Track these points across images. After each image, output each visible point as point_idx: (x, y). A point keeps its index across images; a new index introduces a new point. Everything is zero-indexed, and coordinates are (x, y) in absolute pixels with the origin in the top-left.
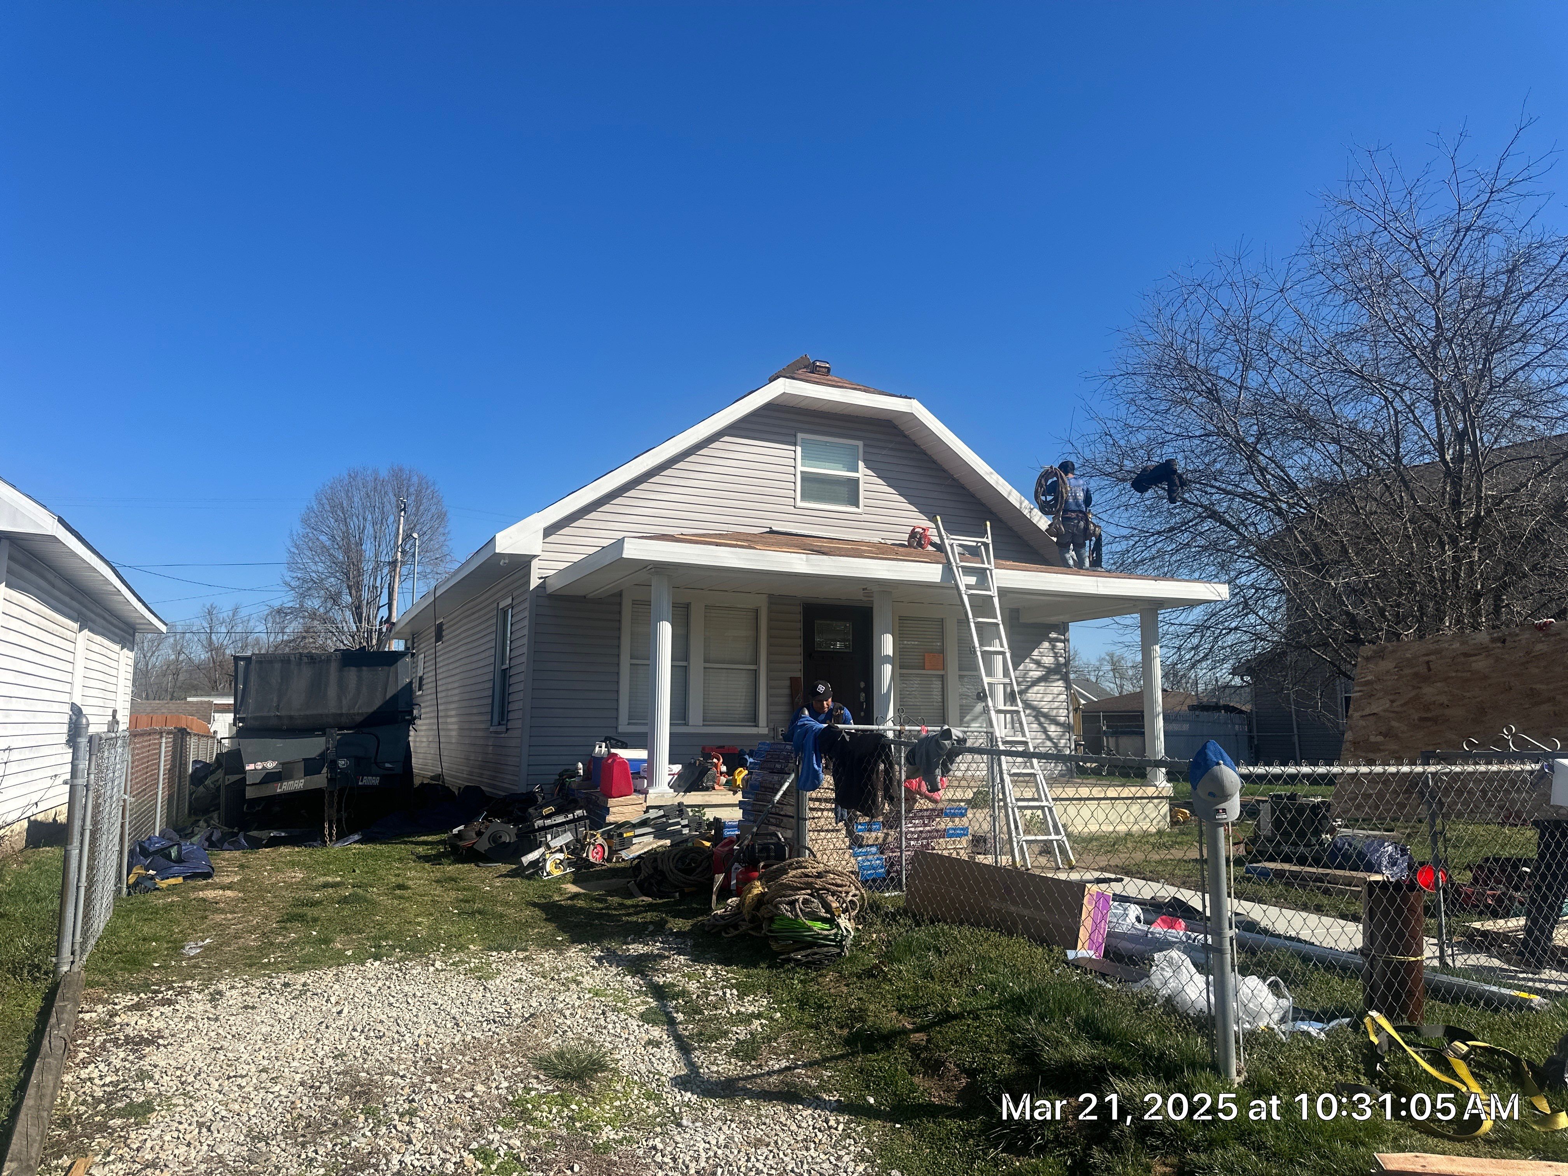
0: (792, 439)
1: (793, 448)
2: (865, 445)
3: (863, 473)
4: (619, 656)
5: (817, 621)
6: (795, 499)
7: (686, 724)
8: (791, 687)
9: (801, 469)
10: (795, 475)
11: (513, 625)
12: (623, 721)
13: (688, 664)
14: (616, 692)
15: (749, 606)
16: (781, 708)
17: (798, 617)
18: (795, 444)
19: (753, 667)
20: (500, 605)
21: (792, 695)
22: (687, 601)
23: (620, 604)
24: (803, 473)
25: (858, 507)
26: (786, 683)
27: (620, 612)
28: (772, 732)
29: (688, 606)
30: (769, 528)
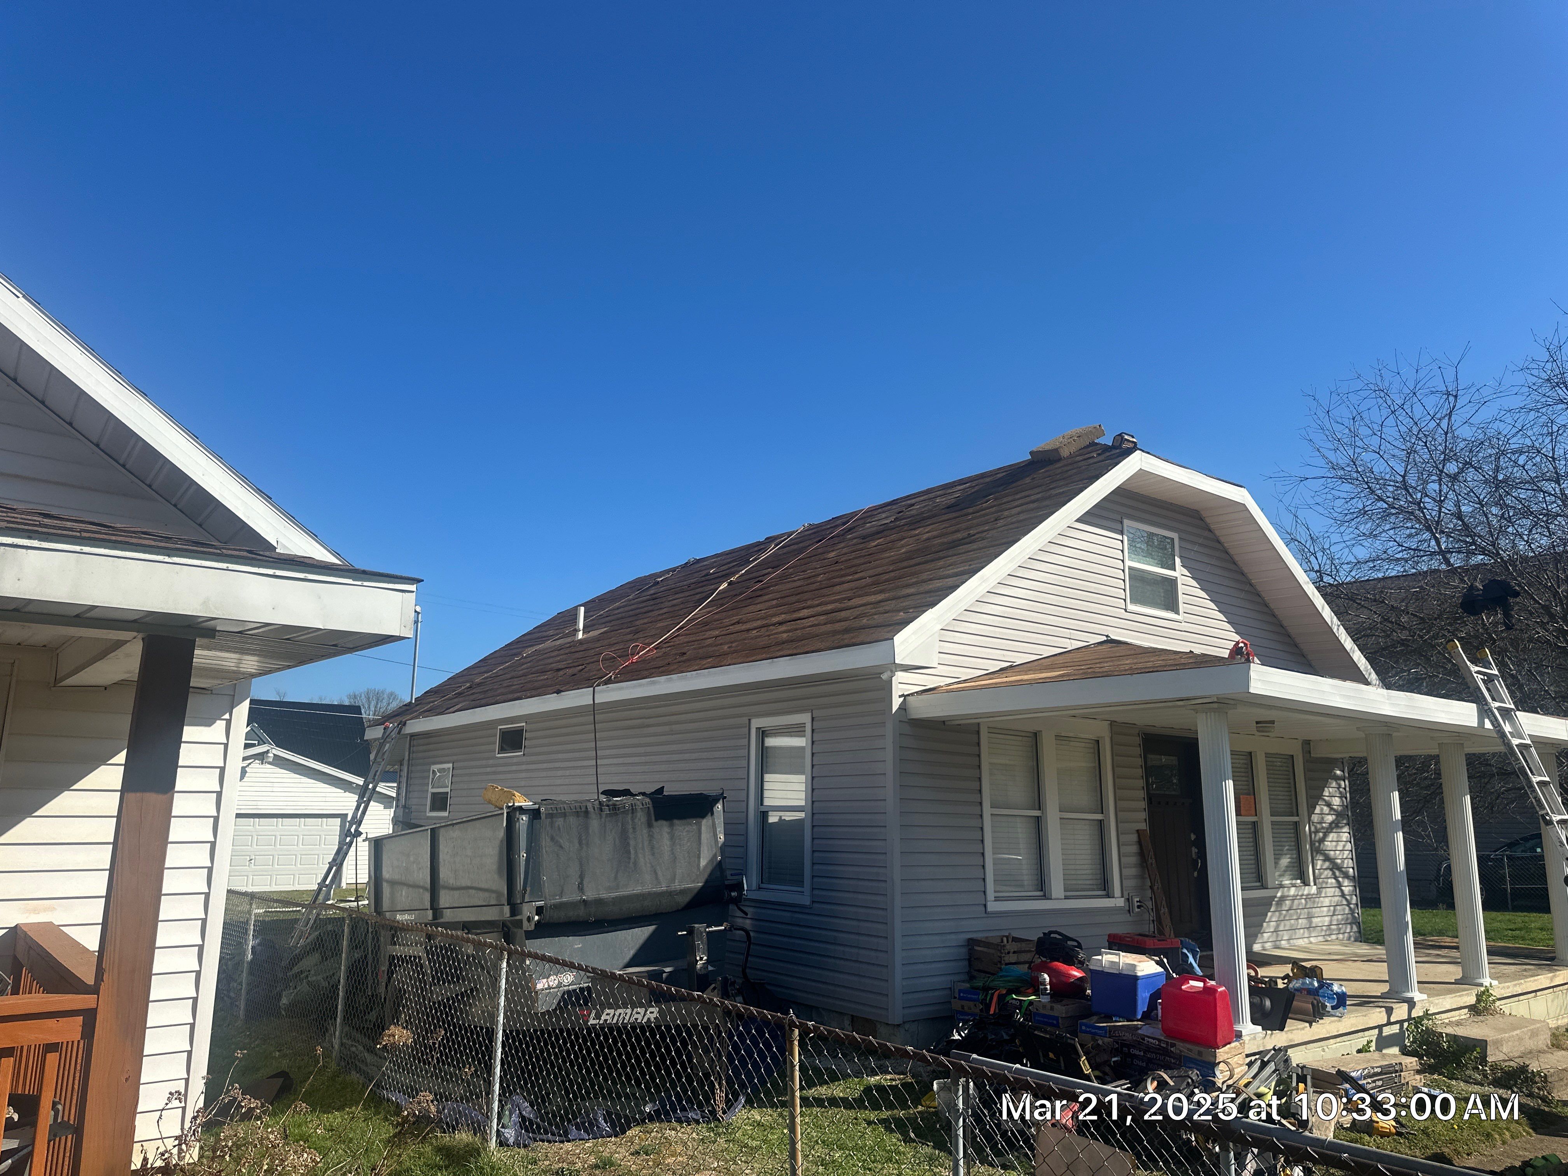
0: (1119, 527)
1: (1120, 537)
2: (1180, 538)
3: (1180, 573)
4: (981, 804)
5: (1150, 756)
6: (1125, 600)
7: (1046, 897)
8: (1140, 843)
9: (1128, 563)
10: (1123, 571)
11: (815, 755)
12: (991, 895)
13: (1043, 813)
14: (981, 855)
15: (1091, 737)
16: (1132, 871)
17: (1138, 751)
18: (1122, 533)
19: (1099, 817)
20: (756, 723)
21: (1142, 854)
22: (1036, 728)
23: (978, 732)
24: (1130, 568)
25: (1177, 613)
26: (1134, 837)
27: (979, 744)
28: (1127, 903)
29: (1035, 734)
30: (1107, 636)
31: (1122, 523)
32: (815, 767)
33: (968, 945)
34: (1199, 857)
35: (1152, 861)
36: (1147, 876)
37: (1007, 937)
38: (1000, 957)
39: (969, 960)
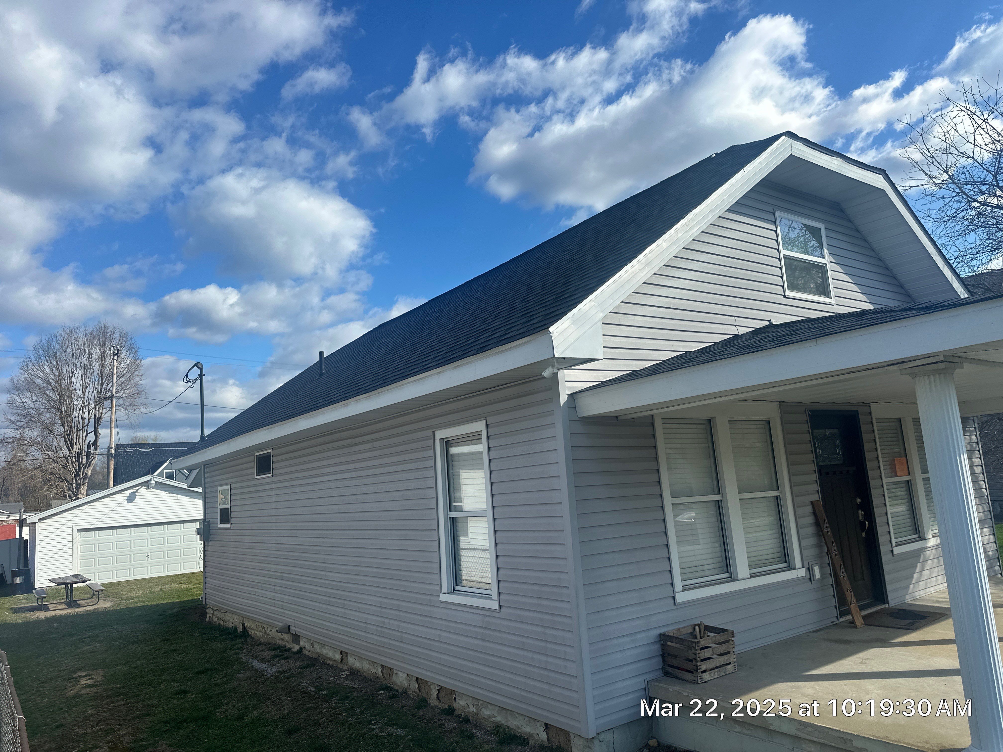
0: (770, 217)
1: (774, 228)
2: (826, 228)
3: (828, 260)
4: (661, 495)
5: (815, 431)
6: (783, 287)
7: (732, 578)
8: (815, 513)
9: (783, 252)
10: (779, 259)
11: (492, 461)
12: (678, 585)
13: (722, 497)
14: (666, 547)
15: (762, 418)
16: (811, 541)
17: (806, 427)
18: (775, 223)
19: (776, 493)
20: (441, 434)
21: (818, 524)
22: (706, 415)
23: (653, 425)
24: (786, 257)
25: (829, 296)
26: (809, 509)
27: (654, 436)
28: (808, 572)
29: (709, 421)
30: (770, 321)
31: (774, 214)
32: (493, 473)
33: (660, 641)
34: (865, 519)
35: (827, 530)
36: (823, 544)
37: (699, 625)
38: (695, 654)
39: (663, 656)
